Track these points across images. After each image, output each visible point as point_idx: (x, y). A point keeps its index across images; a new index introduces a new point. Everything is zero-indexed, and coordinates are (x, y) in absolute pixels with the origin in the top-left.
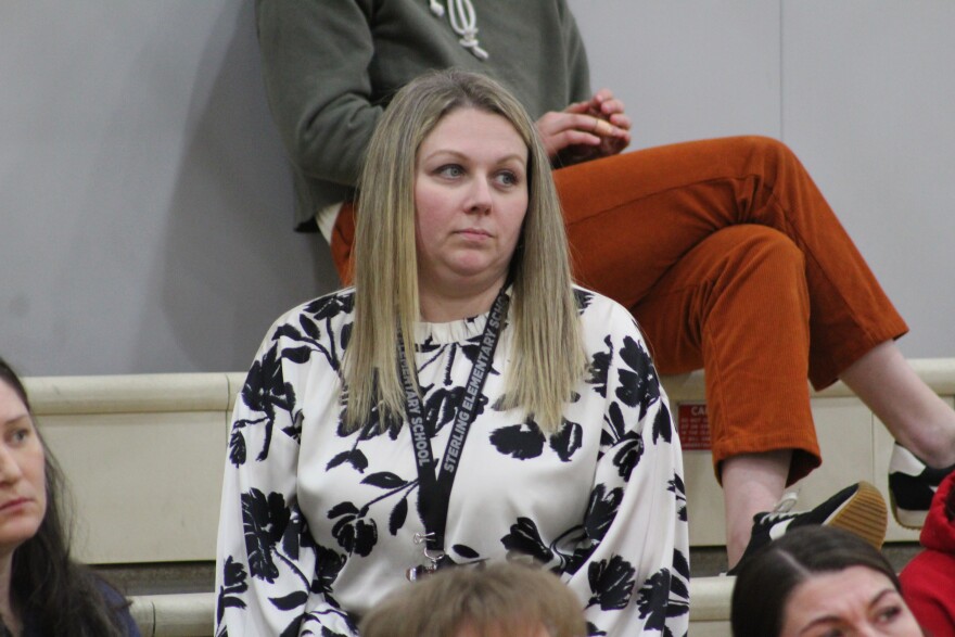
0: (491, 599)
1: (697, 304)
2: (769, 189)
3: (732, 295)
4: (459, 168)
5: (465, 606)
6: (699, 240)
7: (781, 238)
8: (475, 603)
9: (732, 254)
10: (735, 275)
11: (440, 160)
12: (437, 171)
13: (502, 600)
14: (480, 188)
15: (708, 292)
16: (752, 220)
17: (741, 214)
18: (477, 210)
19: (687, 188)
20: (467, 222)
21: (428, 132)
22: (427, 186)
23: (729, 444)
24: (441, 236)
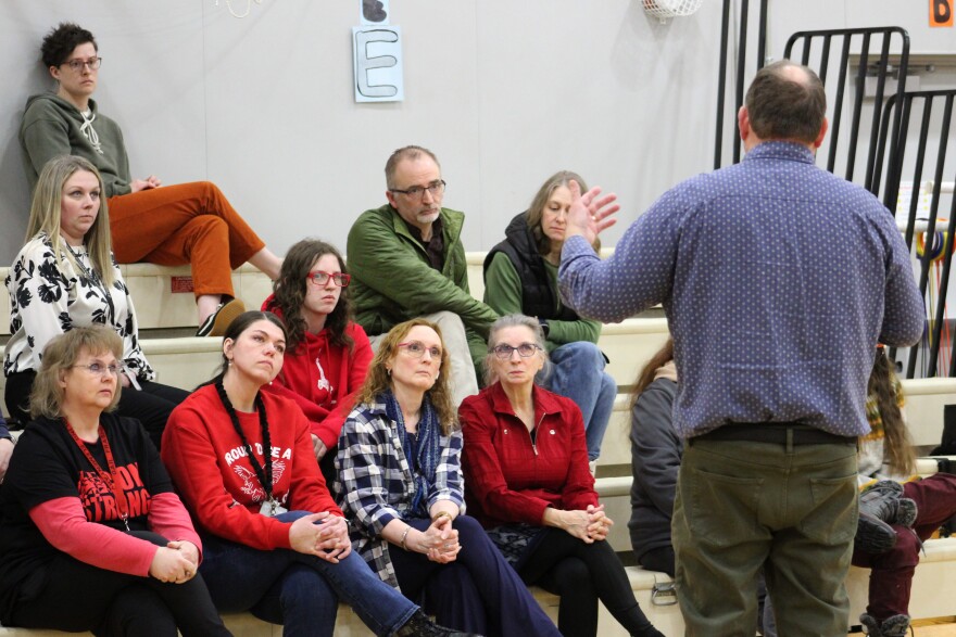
0: (93, 337)
1: (190, 242)
2: (213, 202)
3: (203, 239)
4: (79, 192)
5: (83, 340)
6: (188, 221)
7: (220, 220)
8: (87, 339)
9: (203, 225)
10: (205, 231)
11: (73, 190)
12: (72, 194)
13: (97, 338)
14: (88, 199)
15: (195, 238)
16: (207, 213)
17: (203, 211)
18: (88, 208)
19: (182, 202)
20: (85, 213)
21: (67, 179)
22: (68, 200)
23: (202, 290)
24: (75, 218)
